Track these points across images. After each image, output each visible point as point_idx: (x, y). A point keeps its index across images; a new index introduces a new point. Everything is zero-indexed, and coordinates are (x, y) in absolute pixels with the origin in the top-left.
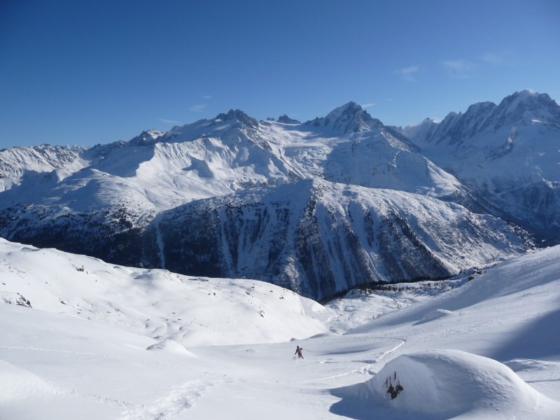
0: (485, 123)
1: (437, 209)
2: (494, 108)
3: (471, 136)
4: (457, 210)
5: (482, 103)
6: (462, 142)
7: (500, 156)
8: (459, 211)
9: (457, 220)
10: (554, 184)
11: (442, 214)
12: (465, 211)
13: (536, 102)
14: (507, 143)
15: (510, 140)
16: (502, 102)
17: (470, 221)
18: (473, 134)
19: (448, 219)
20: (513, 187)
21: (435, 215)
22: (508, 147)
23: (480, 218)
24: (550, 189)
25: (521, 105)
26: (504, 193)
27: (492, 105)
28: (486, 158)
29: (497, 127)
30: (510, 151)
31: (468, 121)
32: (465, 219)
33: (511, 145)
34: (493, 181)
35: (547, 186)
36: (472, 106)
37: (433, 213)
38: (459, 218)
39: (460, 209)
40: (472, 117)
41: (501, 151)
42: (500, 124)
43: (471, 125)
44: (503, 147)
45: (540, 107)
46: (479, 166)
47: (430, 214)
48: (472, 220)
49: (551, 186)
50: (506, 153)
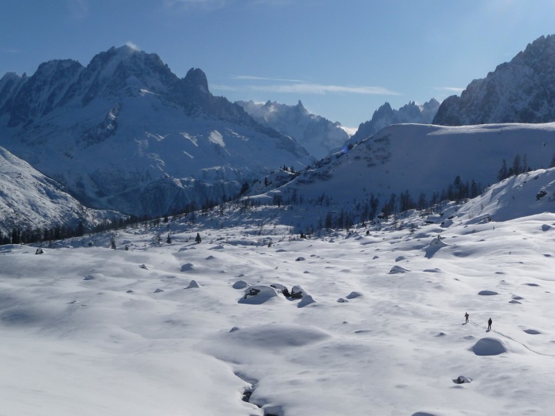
0: (67, 92)
1: (22, 197)
2: (80, 70)
3: (45, 113)
4: (60, 201)
5: (61, 61)
6: (31, 121)
7: (99, 139)
8: (64, 201)
9: (63, 218)
10: (183, 182)
11: (34, 206)
12: (74, 203)
13: (143, 66)
14: (107, 119)
15: (113, 116)
16: (93, 61)
17: (85, 221)
18: (48, 110)
19: (45, 216)
20: (125, 187)
21: (21, 207)
22: (110, 127)
23: (99, 216)
24: (180, 188)
25: (121, 66)
26: (112, 196)
27: (76, 65)
28: (77, 142)
29: (87, 101)
30: (112, 132)
31: (39, 89)
32: (76, 216)
33: (114, 123)
34: (92, 178)
35: (174, 185)
36: (44, 64)
37: (16, 204)
38: (66, 215)
39: (66, 198)
40: (45, 83)
41: (100, 131)
42: (92, 95)
43: (44, 95)
44: (103, 126)
45: (149, 74)
46: (66, 154)
47: (10, 205)
48: (88, 219)
49: (180, 185)
50: (107, 136)
